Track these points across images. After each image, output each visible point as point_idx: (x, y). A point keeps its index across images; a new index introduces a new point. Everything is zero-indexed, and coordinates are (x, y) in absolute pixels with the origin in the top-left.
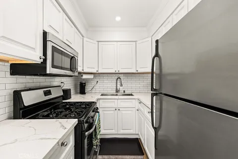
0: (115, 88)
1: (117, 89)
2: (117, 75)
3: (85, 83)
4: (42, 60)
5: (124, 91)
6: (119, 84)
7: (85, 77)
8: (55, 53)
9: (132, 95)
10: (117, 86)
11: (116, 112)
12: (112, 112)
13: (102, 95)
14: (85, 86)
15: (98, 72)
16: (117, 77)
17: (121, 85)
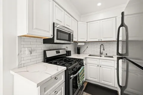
0: (100, 51)
1: (100, 52)
2: (101, 43)
3: (80, 48)
4: (53, 37)
5: (106, 54)
6: (102, 49)
7: (79, 44)
8: (58, 32)
9: (112, 57)
10: (101, 50)
11: (98, 67)
12: (95, 67)
13: (90, 55)
14: (80, 49)
15: (87, 41)
16: (100, 44)
17: (104, 50)
